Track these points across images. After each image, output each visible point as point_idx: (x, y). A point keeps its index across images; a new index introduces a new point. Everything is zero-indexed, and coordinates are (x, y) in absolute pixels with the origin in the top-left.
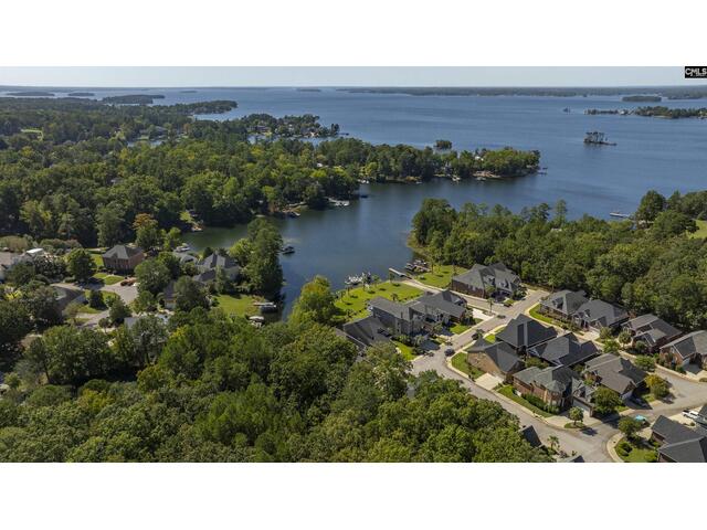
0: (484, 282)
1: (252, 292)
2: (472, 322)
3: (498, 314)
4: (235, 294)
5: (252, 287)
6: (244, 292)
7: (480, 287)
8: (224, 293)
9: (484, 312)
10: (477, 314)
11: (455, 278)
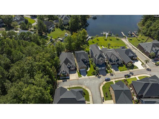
0: (152, 50)
1: (68, 29)
2: (133, 67)
3: (148, 67)
4: (62, 29)
5: (68, 28)
6: (65, 29)
7: (149, 52)
8: (60, 28)
9: (143, 64)
10: (138, 64)
11: (141, 44)
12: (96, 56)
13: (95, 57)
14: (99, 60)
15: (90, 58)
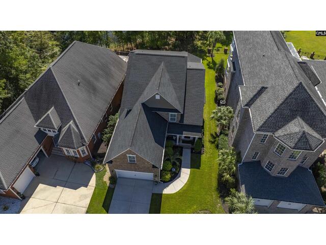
12: (258, 102)
13: (249, 104)
14: (272, 141)
15: (219, 105)
